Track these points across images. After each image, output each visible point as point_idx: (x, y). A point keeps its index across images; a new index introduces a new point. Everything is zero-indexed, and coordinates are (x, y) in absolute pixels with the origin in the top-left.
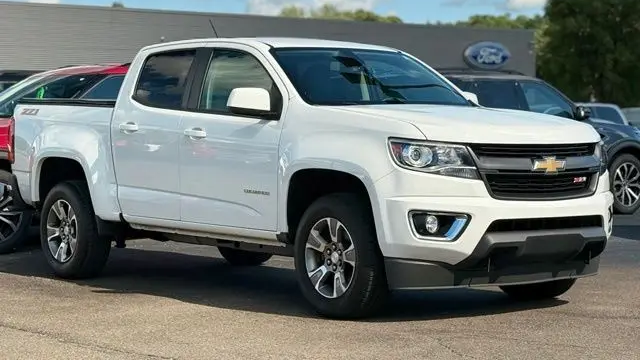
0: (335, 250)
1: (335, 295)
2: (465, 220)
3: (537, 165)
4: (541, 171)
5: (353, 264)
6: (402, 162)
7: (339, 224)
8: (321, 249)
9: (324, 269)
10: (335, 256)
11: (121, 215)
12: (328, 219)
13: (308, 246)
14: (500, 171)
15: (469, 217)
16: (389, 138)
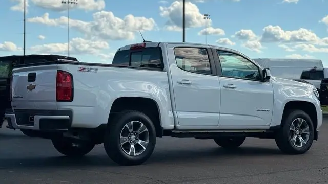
0: (298, 130)
5: (308, 133)
7: (303, 120)
8: (294, 130)
11: (175, 126)
13: (290, 129)
16: (313, 90)
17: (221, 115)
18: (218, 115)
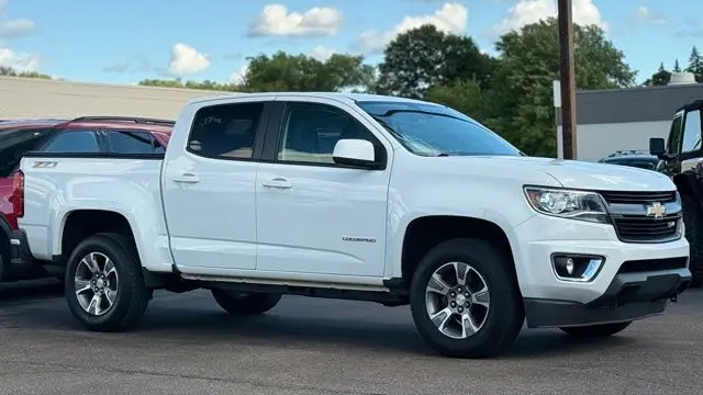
0: (460, 293)
1: (464, 336)
2: (600, 261)
3: (650, 211)
4: (653, 216)
5: (487, 305)
6: (540, 208)
7: (469, 267)
8: (444, 293)
9: (448, 311)
10: (461, 299)
11: (174, 266)
12: (455, 264)
13: (429, 289)
14: (624, 216)
15: (604, 259)
16: (524, 186)
17: (260, 247)
18: (254, 246)
